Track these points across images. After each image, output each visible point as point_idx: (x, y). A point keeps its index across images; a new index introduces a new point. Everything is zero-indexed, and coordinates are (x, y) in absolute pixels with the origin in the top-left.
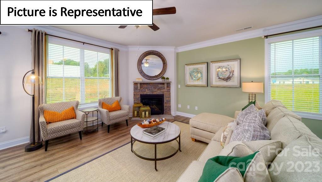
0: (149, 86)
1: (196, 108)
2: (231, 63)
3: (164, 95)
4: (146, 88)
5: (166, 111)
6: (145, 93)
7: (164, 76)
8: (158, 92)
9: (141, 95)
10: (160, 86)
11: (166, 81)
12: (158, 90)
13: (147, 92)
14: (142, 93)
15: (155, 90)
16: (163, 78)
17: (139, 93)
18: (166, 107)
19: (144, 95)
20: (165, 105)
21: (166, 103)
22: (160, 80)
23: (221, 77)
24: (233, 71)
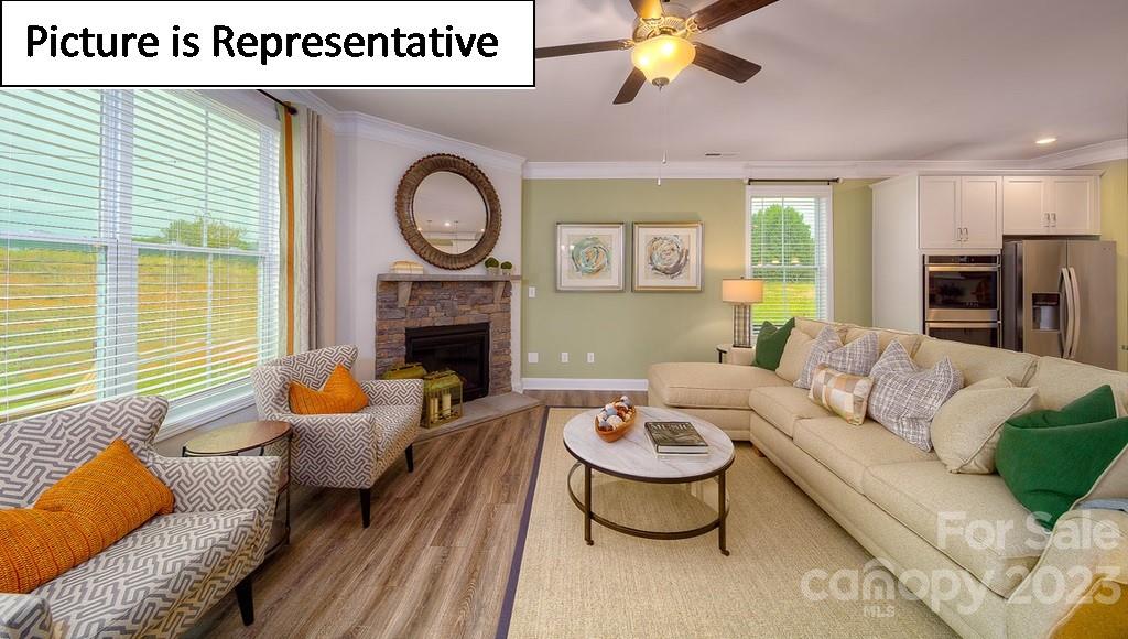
0: (441, 294)
1: (591, 357)
2: (681, 232)
3: (491, 326)
4: (433, 302)
5: (496, 381)
6: (427, 322)
7: (492, 255)
8: (470, 316)
9: (407, 329)
10: (480, 291)
11: (501, 274)
12: (472, 306)
13: (435, 317)
14: (413, 324)
15: (464, 308)
16: (492, 263)
17: (403, 325)
18: (497, 366)
19: (420, 329)
20: (493, 359)
21: (496, 353)
22: (477, 272)
23: (659, 265)
24: (688, 252)
